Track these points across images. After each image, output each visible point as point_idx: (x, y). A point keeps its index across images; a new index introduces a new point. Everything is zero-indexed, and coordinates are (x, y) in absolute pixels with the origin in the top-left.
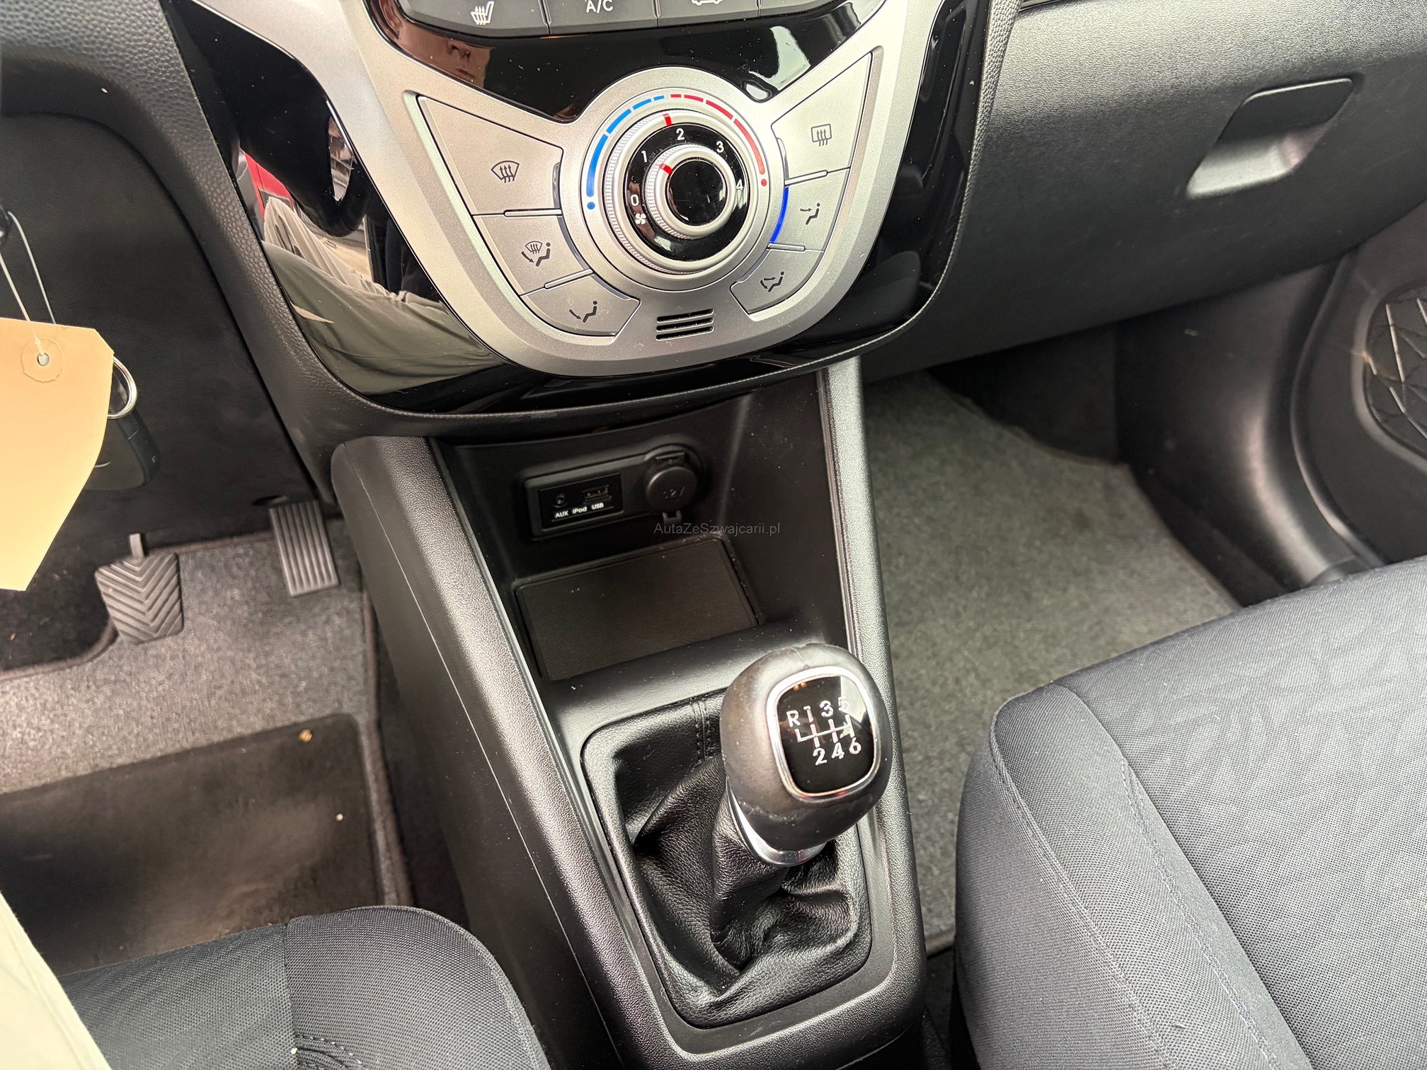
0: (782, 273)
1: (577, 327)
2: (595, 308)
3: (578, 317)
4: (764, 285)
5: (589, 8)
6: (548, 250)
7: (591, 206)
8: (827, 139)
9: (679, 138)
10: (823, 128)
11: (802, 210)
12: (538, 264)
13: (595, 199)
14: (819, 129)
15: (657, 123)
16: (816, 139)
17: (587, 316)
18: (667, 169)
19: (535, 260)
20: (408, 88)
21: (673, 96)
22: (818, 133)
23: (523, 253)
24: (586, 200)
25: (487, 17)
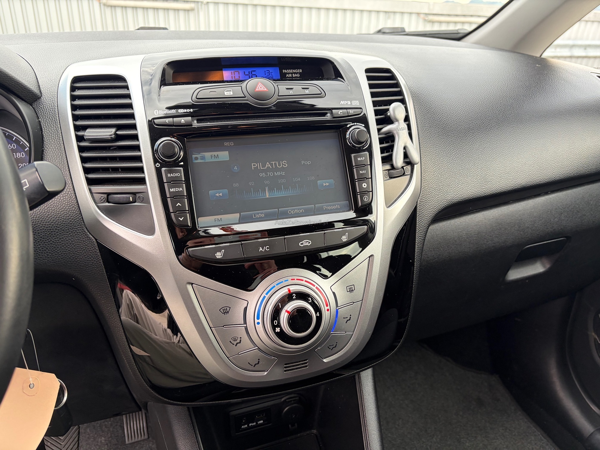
0: (337, 343)
1: (251, 369)
2: (259, 362)
3: (252, 365)
4: (329, 348)
5: (260, 250)
6: (241, 340)
7: (258, 323)
8: (353, 290)
9: (294, 298)
10: (351, 287)
11: (344, 318)
12: (236, 346)
13: (260, 321)
14: (350, 287)
15: (284, 292)
16: (348, 290)
17: (255, 364)
18: (288, 312)
19: (235, 344)
20: (188, 282)
21: (292, 280)
22: (349, 288)
23: (230, 341)
24: (256, 321)
25: (221, 255)
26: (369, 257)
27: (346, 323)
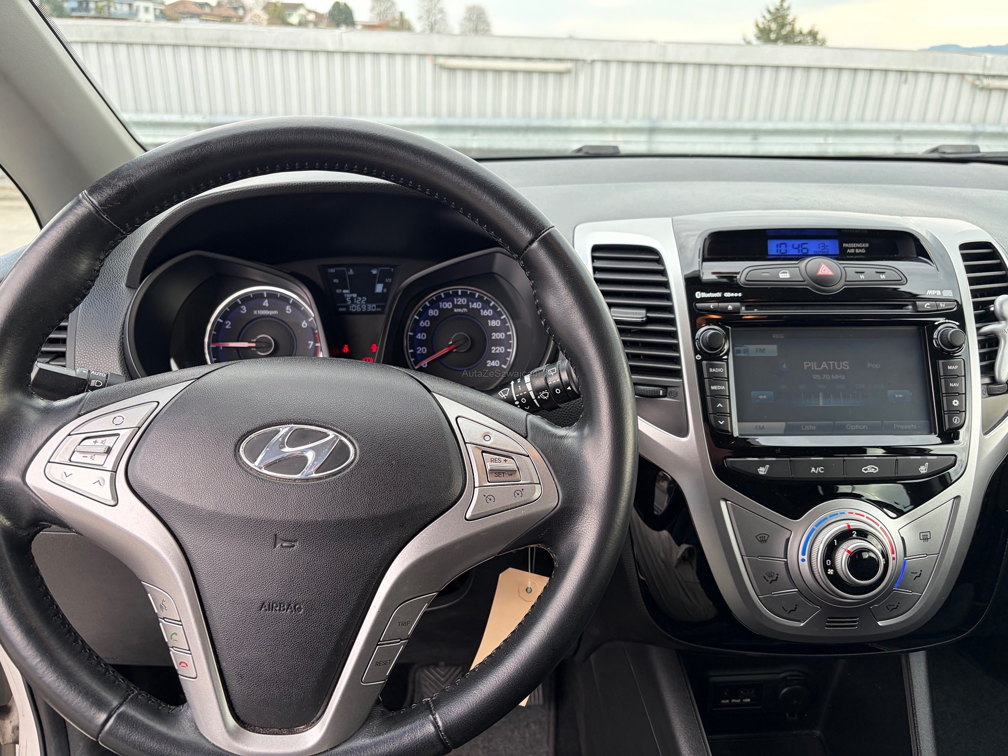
0: (899, 603)
1: (784, 616)
2: (796, 608)
3: (786, 611)
4: (887, 608)
5: (812, 470)
6: (777, 577)
7: (803, 560)
8: (928, 539)
9: (854, 536)
10: (926, 534)
11: (912, 573)
12: (770, 583)
13: (806, 557)
14: (924, 534)
15: (841, 526)
16: (922, 538)
17: (791, 611)
18: (849, 552)
19: (770, 581)
20: (723, 497)
21: (849, 513)
22: (923, 536)
23: (764, 577)
24: (801, 557)
25: (765, 472)
26: (954, 498)
27: (914, 579)
